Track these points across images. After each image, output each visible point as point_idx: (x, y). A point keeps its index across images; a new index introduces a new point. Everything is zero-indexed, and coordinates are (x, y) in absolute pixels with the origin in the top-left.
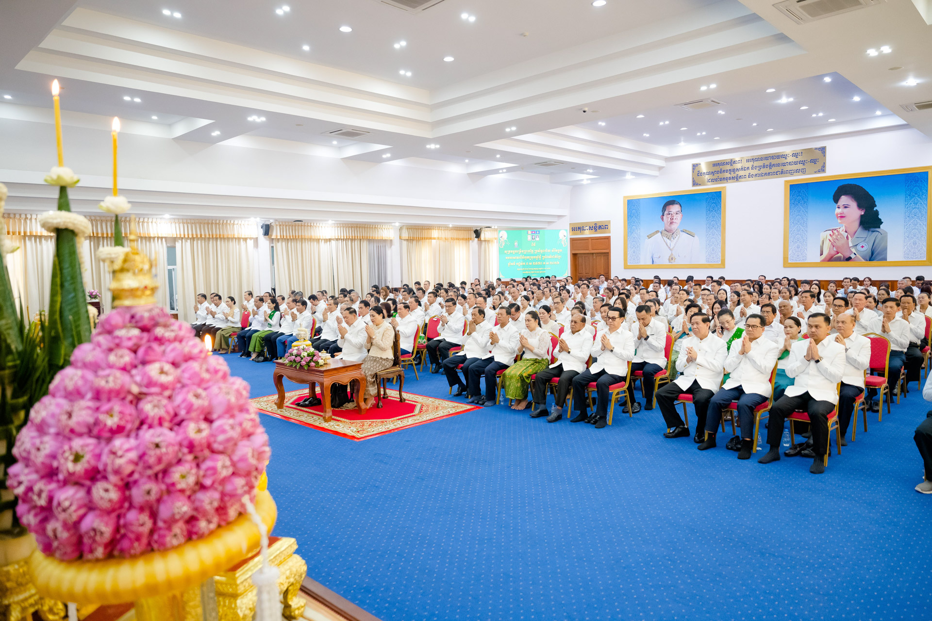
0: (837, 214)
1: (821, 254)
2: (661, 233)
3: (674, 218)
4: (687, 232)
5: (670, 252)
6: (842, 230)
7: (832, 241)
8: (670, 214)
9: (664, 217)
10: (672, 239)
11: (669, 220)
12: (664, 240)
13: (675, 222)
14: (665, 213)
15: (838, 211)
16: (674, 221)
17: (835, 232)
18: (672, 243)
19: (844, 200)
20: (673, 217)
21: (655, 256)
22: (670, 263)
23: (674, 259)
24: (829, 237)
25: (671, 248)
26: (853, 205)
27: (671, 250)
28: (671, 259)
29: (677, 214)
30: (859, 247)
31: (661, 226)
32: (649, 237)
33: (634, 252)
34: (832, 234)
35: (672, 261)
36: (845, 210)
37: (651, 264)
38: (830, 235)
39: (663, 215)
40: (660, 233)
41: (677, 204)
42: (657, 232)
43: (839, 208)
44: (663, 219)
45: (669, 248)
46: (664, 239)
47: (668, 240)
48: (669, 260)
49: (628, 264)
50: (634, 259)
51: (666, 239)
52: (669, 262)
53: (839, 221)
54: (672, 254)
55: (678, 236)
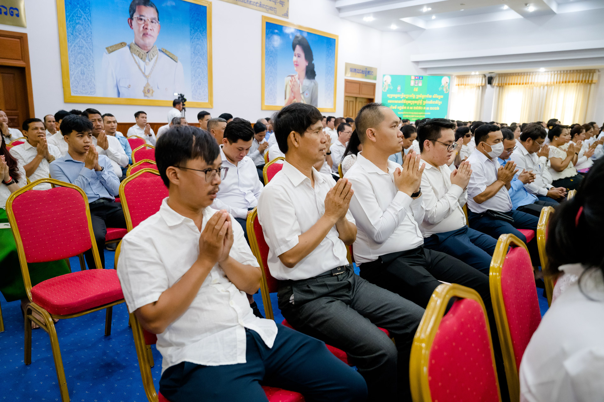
0: (294, 62)
1: (285, 98)
2: (130, 47)
3: (149, 27)
4: (168, 54)
5: (143, 82)
6: (297, 76)
7: (291, 86)
8: (141, 19)
9: (134, 23)
10: (147, 61)
11: (141, 29)
12: (135, 60)
13: (150, 35)
14: (136, 16)
15: (295, 58)
16: (149, 32)
17: (293, 78)
18: (147, 66)
19: (298, 49)
20: (147, 25)
21: (121, 84)
22: (146, 98)
23: (151, 92)
24: (290, 83)
25: (147, 74)
26: (303, 55)
27: (146, 76)
28: (147, 91)
29: (152, 22)
30: (305, 94)
31: (130, 37)
32: (111, 50)
33: (83, 73)
34: (291, 80)
35: (149, 95)
36: (299, 59)
37: (114, 95)
38: (290, 81)
39: (131, 18)
40: (126, 49)
41: (152, 6)
42: (123, 44)
43: (295, 56)
44: (131, 26)
45: (144, 73)
46: (134, 58)
47: (140, 60)
48: (144, 93)
49: (73, 94)
50: (84, 86)
51: (138, 59)
52: (145, 96)
53: (295, 69)
54: (148, 84)
55: (156, 57)
